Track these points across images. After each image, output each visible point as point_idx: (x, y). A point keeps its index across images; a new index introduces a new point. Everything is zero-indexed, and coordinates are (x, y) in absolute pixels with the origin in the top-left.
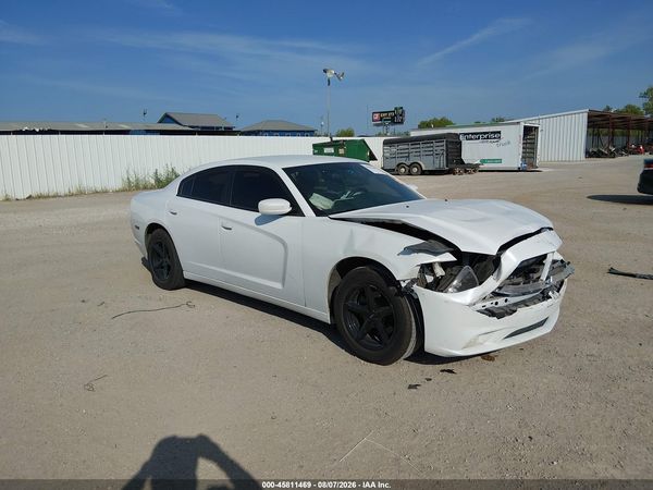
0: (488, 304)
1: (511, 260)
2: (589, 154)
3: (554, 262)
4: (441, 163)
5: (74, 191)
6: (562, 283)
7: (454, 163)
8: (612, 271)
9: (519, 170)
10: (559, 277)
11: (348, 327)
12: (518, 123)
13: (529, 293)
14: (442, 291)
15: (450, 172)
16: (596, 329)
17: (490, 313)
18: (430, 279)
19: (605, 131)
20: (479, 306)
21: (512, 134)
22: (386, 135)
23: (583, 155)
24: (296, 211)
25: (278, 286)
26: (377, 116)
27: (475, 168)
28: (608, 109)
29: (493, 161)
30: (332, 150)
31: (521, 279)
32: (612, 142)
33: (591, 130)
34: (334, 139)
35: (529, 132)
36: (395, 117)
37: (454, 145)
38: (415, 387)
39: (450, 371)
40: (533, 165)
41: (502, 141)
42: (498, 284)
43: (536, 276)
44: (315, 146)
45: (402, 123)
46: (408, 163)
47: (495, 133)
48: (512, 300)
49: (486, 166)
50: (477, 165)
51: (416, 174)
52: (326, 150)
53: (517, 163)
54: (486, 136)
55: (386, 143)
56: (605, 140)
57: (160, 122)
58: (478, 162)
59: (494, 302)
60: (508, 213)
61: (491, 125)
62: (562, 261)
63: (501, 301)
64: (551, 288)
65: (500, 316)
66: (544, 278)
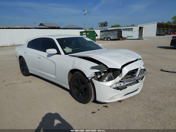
0: (118, 85)
1: (126, 71)
2: (157, 35)
3: (142, 70)
4: (116, 37)
5: (12, 45)
6: (143, 77)
7: (120, 37)
8: (162, 70)
9: (138, 39)
10: (142, 75)
11: (74, 91)
12: (138, 26)
13: (132, 81)
14: (101, 81)
15: (119, 40)
16: (155, 90)
17: (118, 88)
18: (99, 76)
19: (162, 28)
20: (114, 86)
21: (136, 29)
22: (102, 29)
23: (156, 35)
24: (59, 53)
25: (54, 77)
26: (100, 24)
27: (125, 39)
28: (163, 22)
29: (131, 37)
30: (85, 33)
31: (129, 76)
32: (163, 32)
33: (158, 28)
34: (86, 30)
35: (141, 28)
36: (105, 24)
37: (120, 32)
38: (94, 112)
39: (106, 107)
40: (141, 38)
41: (133, 31)
42: (121, 78)
43: (135, 75)
44: (80, 32)
45: (107, 26)
46: (107, 37)
47: (131, 29)
48: (126, 83)
49: (128, 38)
50: (126, 38)
51: (109, 40)
52: (84, 33)
53: (137, 37)
54: (129, 30)
55: (101, 31)
56: (162, 31)
57: (40, 25)
58: (126, 37)
59: (120, 84)
60: (127, 54)
61: (131, 26)
62: (144, 69)
63: (122, 84)
64: (139, 79)
65: (121, 90)
66: (137, 76)
